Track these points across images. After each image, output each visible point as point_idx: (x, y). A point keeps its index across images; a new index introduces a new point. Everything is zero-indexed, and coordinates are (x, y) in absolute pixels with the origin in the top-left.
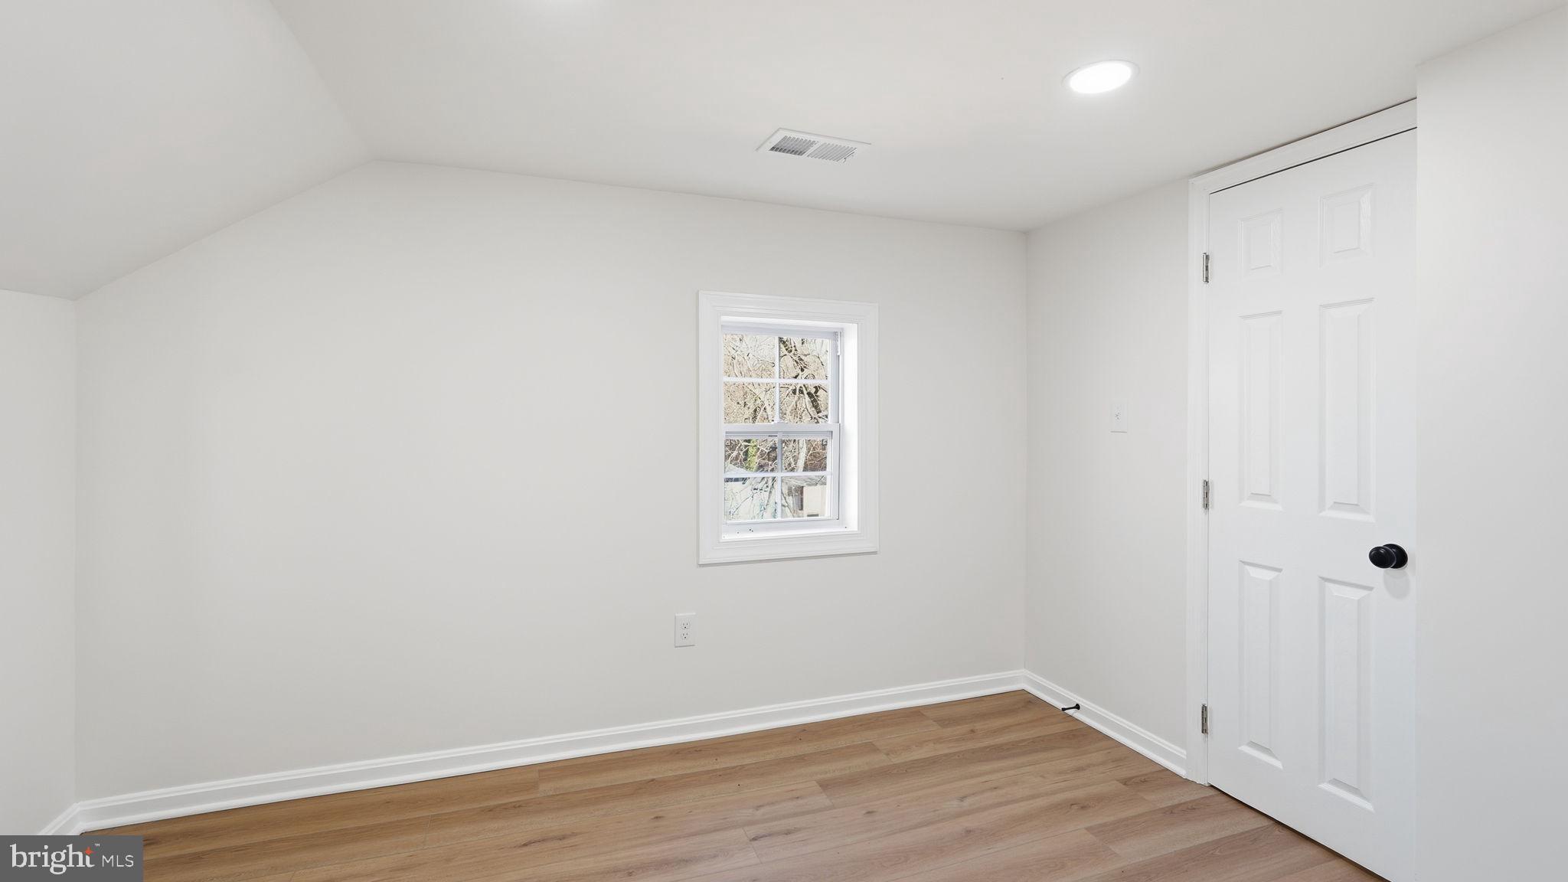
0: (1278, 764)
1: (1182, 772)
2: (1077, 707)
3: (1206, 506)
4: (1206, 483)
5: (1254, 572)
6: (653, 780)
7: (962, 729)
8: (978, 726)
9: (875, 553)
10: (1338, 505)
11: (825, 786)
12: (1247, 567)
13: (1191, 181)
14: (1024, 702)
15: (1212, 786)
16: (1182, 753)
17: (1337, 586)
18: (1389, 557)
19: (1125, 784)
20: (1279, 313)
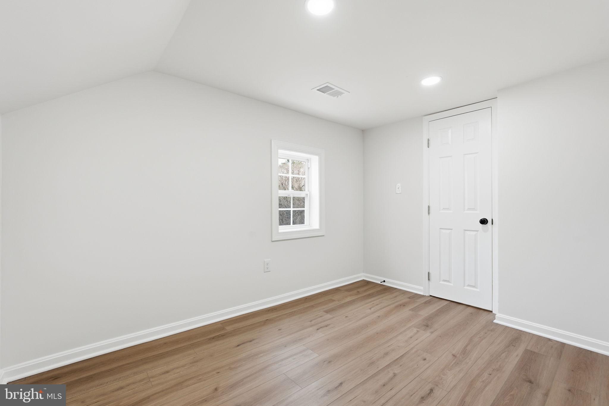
0: (452, 285)
1: (422, 293)
2: (384, 281)
3: (429, 213)
4: (429, 206)
5: (444, 231)
6: (267, 320)
7: (355, 291)
8: (359, 290)
9: (323, 236)
10: (469, 209)
11: (327, 312)
12: (441, 230)
13: (423, 117)
14: (366, 283)
15: (431, 296)
16: (422, 288)
17: (469, 232)
18: (484, 222)
19: (409, 299)
20: (451, 156)
